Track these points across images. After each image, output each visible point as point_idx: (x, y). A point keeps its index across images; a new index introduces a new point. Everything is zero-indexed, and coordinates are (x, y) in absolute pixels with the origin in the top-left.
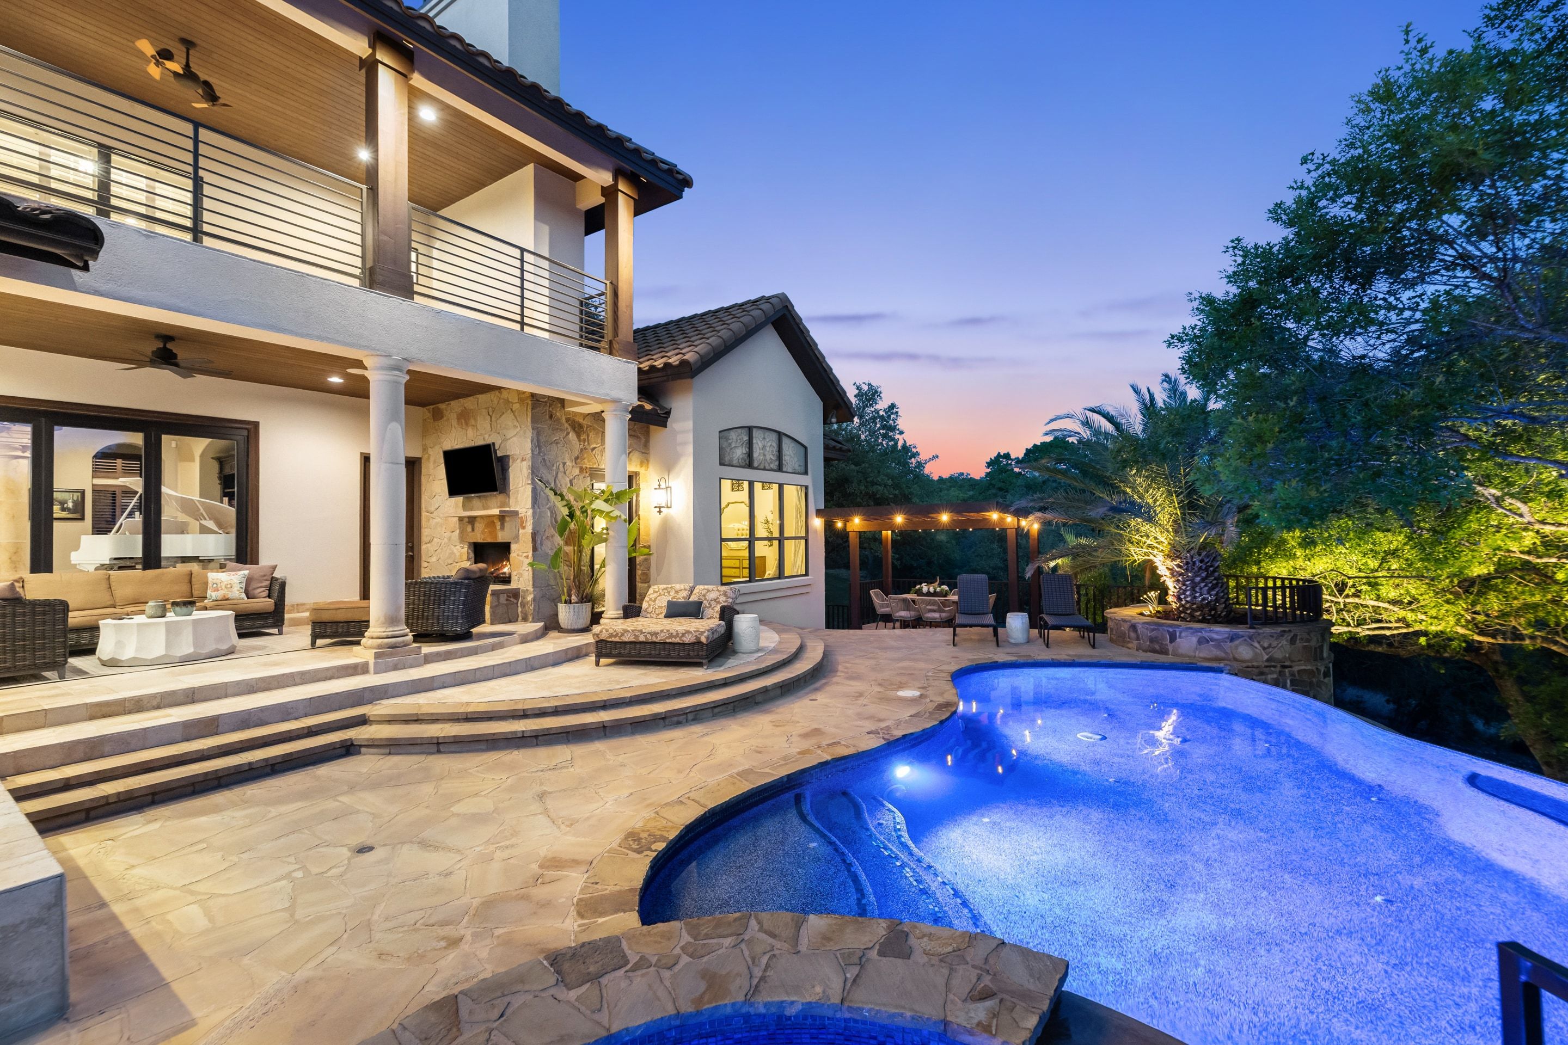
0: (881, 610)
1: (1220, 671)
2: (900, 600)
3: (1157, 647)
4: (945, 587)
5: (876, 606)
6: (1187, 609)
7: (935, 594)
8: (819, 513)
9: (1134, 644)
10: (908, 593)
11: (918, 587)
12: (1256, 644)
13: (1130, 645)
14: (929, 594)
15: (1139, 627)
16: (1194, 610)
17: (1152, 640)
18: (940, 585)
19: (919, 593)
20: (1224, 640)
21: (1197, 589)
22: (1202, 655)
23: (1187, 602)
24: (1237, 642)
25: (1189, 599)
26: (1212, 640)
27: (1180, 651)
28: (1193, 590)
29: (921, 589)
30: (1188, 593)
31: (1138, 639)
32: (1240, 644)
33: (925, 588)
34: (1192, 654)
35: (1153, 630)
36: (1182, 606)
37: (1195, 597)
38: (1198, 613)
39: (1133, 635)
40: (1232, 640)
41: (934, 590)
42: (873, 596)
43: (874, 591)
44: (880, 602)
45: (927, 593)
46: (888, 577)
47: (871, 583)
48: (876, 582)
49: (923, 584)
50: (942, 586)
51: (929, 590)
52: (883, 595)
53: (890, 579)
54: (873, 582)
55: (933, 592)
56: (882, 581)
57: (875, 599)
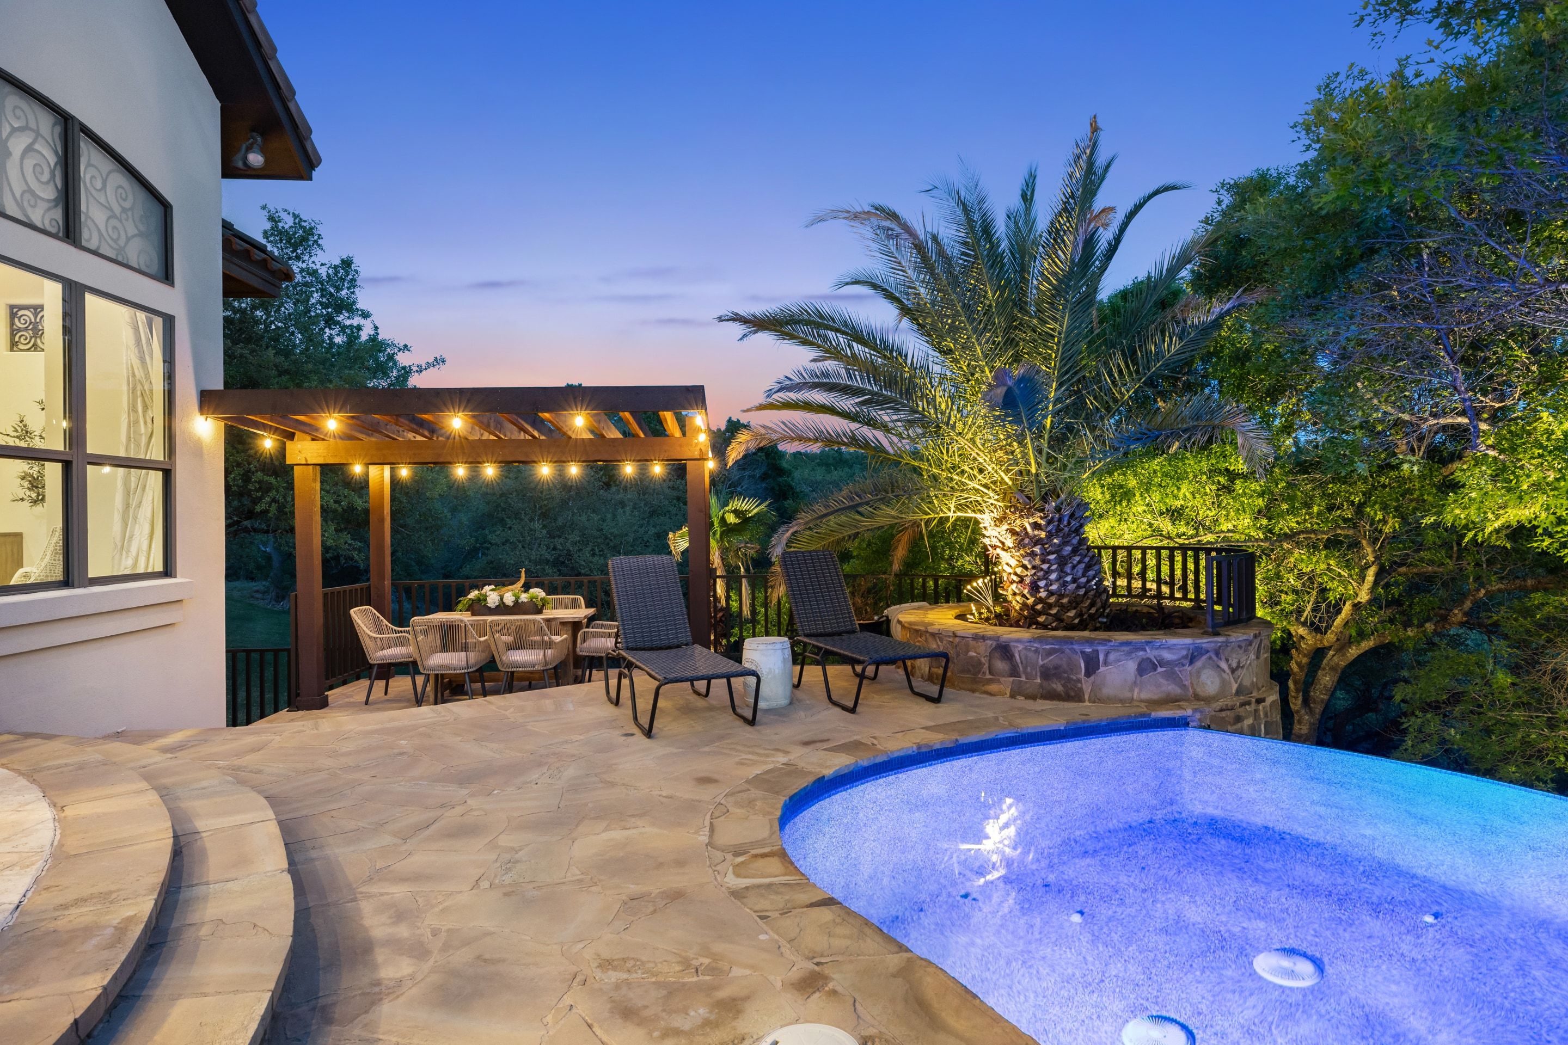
0: (379, 655)
1: (1182, 723)
2: (431, 627)
3: (1058, 687)
4: (538, 592)
5: (368, 645)
6: (1050, 606)
7: (517, 608)
8: (207, 400)
9: (1006, 684)
10: (449, 608)
11: (473, 594)
12: (1224, 665)
13: (993, 687)
14: (502, 609)
15: (1017, 650)
16: (1064, 608)
17: (1046, 674)
18: (527, 588)
19: (479, 607)
20: (1179, 663)
21: (1068, 569)
22: (1144, 696)
23: (1051, 593)
24: (1199, 664)
25: (1054, 587)
26: (1162, 663)
27: (1107, 691)
28: (1061, 570)
29: (482, 600)
30: (1053, 576)
31: (1014, 672)
32: (1204, 667)
33: (492, 597)
34: (1128, 695)
35: (1050, 653)
36: (1041, 600)
37: (1065, 584)
38: (1072, 613)
39: (1000, 665)
40: (1192, 660)
41: (513, 599)
42: (359, 621)
43: (360, 611)
44: (377, 636)
45: (497, 607)
46: (382, 578)
47: (345, 591)
48: (356, 590)
49: (487, 588)
50: (531, 590)
51: (502, 599)
52: (381, 618)
53: (387, 583)
54: (351, 591)
55: (511, 604)
56: (369, 588)
57: (365, 629)
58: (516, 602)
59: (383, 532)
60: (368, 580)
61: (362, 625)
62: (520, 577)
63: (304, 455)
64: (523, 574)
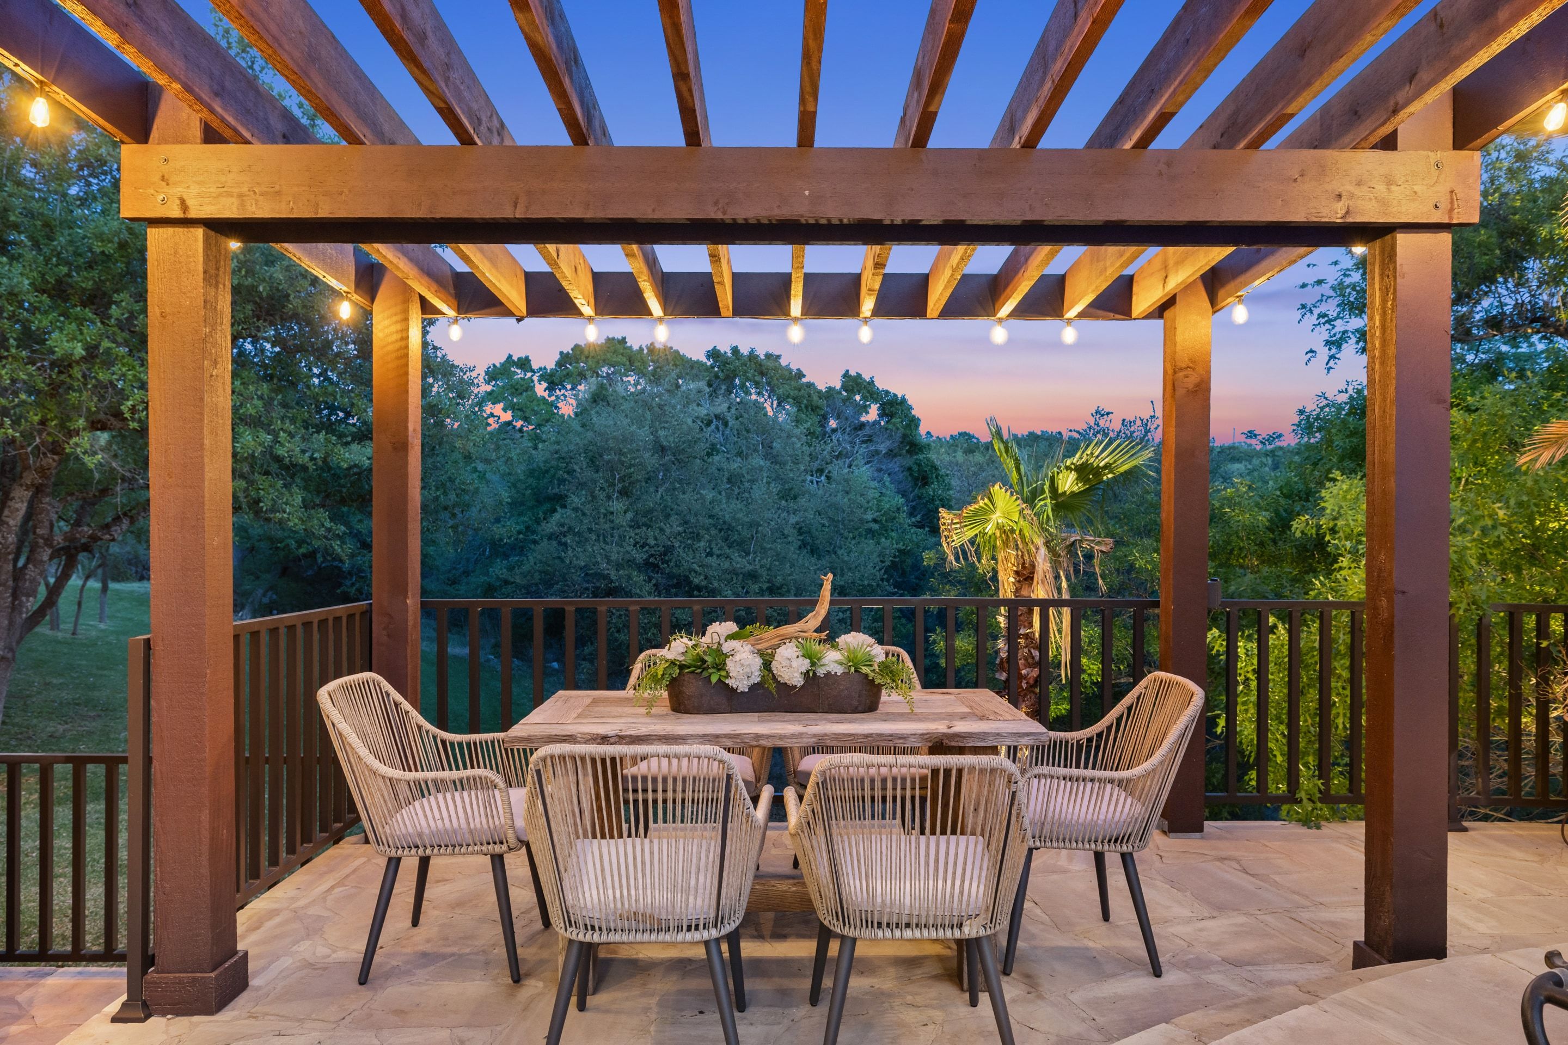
4: (863, 644)
7: (810, 693)
14: (770, 694)
19: (699, 687)
29: (707, 664)
33: (739, 655)
41: (805, 664)
42: (343, 727)
43: (347, 688)
44: (398, 774)
45: (753, 687)
46: (400, 589)
47: (307, 625)
48: (337, 620)
49: (721, 629)
50: (844, 639)
51: (767, 665)
52: (406, 705)
53: (413, 602)
54: (323, 623)
55: (797, 680)
56: (367, 614)
57: (363, 751)
58: (810, 677)
59: (404, 476)
60: (369, 596)
61: (353, 739)
62: (813, 604)
63: (178, 191)
64: (826, 592)
